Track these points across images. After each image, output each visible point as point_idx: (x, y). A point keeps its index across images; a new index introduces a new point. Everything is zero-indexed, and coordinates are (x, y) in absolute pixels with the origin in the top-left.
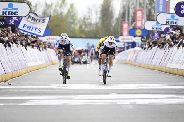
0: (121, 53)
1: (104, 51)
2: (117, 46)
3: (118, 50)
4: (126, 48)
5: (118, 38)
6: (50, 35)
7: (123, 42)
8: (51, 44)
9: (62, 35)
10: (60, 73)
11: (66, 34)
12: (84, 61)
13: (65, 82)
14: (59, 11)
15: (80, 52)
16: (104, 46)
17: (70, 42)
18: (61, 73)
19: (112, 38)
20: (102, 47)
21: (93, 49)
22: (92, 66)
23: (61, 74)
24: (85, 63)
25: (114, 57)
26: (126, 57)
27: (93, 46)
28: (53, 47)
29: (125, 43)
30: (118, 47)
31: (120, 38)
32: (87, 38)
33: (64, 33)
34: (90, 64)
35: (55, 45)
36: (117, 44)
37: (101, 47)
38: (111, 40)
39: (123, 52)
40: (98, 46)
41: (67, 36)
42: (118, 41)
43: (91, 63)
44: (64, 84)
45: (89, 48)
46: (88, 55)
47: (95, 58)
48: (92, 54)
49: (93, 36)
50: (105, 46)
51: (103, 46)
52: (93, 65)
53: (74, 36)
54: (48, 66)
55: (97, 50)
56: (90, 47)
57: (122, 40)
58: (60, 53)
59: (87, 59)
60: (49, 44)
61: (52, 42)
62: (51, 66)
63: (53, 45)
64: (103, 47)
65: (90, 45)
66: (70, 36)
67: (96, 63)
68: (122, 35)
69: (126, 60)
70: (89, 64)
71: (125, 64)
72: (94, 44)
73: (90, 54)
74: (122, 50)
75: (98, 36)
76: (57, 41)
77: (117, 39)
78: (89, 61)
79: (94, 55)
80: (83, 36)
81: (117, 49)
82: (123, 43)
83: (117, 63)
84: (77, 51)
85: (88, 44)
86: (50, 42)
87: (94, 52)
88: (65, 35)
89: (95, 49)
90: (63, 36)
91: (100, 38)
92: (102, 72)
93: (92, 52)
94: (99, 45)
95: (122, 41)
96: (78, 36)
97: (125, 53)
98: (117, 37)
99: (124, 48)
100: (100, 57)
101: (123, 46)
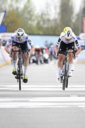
2: (77, 41)
5: (78, 35)
6: (5, 32)
9: (18, 31)
11: (23, 30)
14: (15, 5)
17: (27, 38)
18: (16, 77)
31: (81, 36)
33: (21, 29)
38: (68, 36)
41: (24, 32)
48: (51, 53)
50: (62, 41)
58: (13, 51)
64: (60, 43)
74: (83, 48)
80: (41, 33)
81: (77, 44)
83: (78, 62)
85: (46, 42)
88: (22, 31)
90: (19, 33)
95: (83, 38)
100: (57, 56)
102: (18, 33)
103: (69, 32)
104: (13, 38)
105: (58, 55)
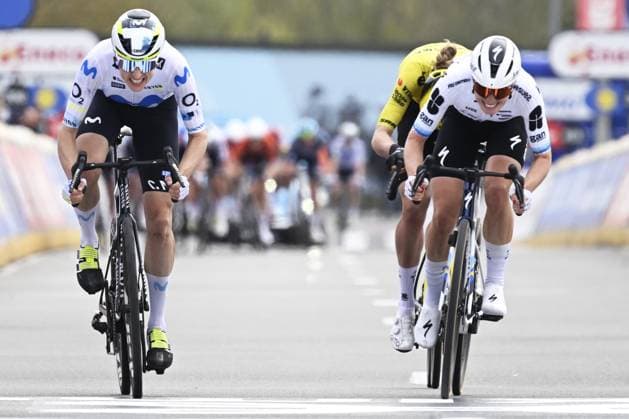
0: (566, 162)
1: (444, 153)
2: (538, 110)
3: (545, 139)
4: (602, 128)
5: (543, 46)
6: (26, 24)
7: (585, 77)
8: (30, 93)
9: (126, 25)
10: (91, 319)
11: (154, 18)
12: (283, 222)
13: (131, 387)
15: (254, 155)
16: (443, 109)
17: (180, 80)
18: (98, 317)
19: (501, 56)
20: (426, 120)
21: (350, 129)
22: (347, 261)
23: (97, 326)
24: (295, 237)
25: (519, 194)
26: (607, 193)
27: (352, 113)
28: (51, 115)
29: (596, 83)
30: (544, 116)
31: (562, 50)
32: (305, 45)
33: (140, 12)
34: (333, 250)
35: (61, 98)
36: (539, 93)
37: (419, 123)
39: (581, 157)
40: (393, 112)
41: (159, 29)
42: (543, 72)
43: (340, 243)
44: (130, 401)
45: (322, 122)
46: (314, 179)
47: (367, 204)
48: (345, 173)
49: (352, 33)
50: (451, 109)
51: (433, 110)
52: (355, 253)
53: (212, 33)
54: (12, 261)
55: (385, 141)
56: (333, 120)
57: (574, 60)
58: (87, 168)
59: (308, 207)
60: (18, 97)
61: (39, 77)
62: (34, 260)
63: (46, 99)
64: (437, 119)
65: (334, 99)
66: (181, 30)
67: (376, 244)
68: (572, 21)
69: (602, 216)
70: (320, 244)
71: (603, 244)
72: (362, 97)
73: (329, 175)
74: (574, 137)
75: (392, 31)
76: (87, 72)
77: (535, 58)
78: (322, 227)
79: (360, 180)
80: (278, 31)
81: (538, 131)
82: (580, 90)
84: (231, 144)
85: (316, 92)
86: (28, 82)
87: (359, 158)
88: (148, 26)
89: (366, 137)
90: (127, 33)
91: (405, 49)
92: (428, 326)
93: (347, 155)
94: (398, 99)
95: (577, 70)
96: (238, 32)
97: (596, 164)
98: (534, 41)
99: (587, 126)
101: (582, 112)
102: (121, 36)
103: (497, 50)
104: (94, 70)
105: (418, 182)
